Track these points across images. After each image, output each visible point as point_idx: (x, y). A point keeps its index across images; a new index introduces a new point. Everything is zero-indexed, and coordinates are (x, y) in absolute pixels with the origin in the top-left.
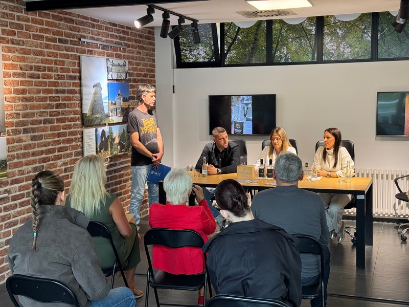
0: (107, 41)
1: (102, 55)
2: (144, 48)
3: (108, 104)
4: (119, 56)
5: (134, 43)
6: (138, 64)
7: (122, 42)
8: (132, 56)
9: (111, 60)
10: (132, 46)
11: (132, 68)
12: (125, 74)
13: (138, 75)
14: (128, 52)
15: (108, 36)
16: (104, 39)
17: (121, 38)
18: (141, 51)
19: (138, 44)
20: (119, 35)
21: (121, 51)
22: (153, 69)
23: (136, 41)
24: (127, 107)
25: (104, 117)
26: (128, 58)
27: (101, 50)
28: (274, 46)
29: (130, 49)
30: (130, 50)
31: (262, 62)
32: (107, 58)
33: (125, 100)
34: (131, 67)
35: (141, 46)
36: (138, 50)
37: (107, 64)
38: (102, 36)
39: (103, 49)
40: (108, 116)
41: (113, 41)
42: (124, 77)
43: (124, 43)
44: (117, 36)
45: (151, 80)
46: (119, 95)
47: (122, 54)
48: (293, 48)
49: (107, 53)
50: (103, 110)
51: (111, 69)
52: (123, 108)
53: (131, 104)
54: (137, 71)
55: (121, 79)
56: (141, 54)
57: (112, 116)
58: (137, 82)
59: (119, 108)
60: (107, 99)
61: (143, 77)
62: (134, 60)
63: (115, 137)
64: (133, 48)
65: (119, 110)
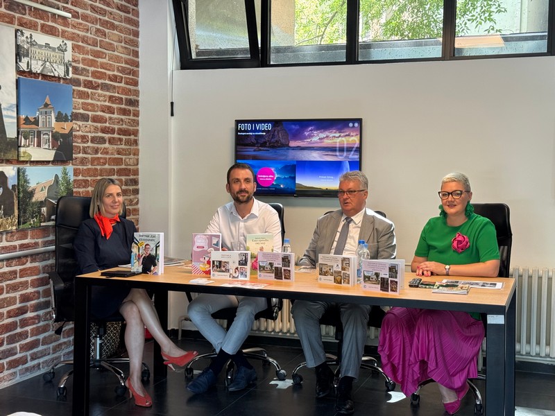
1: (7, 20)
2: (113, 27)
5: (88, 12)
6: (98, 54)
7: (60, 4)
8: (84, 36)
9: (27, 34)
10: (85, 17)
12: (63, 67)
13: (97, 75)
14: (74, 27)
18: (107, 31)
19: (98, 16)
21: (55, 21)
22: (135, 69)
23: (95, 9)
24: (67, 132)
26: (72, 37)
29: (80, 21)
30: (81, 24)
32: (19, 27)
33: (61, 118)
34: (80, 56)
35: (107, 21)
36: (98, 27)
37: (17, 38)
39: (10, 9)
40: (15, 145)
42: (59, 71)
43: (65, 7)
45: (130, 90)
46: (46, 105)
47: (60, 27)
49: (19, 19)
51: (27, 50)
52: (56, 132)
53: (80, 128)
54: (95, 67)
55: (52, 74)
56: (105, 35)
57: (28, 146)
58: (95, 88)
59: (44, 132)
60: (13, 111)
61: (111, 80)
62: (90, 45)
63: (34, 190)
64: (87, 21)
65: (46, 137)
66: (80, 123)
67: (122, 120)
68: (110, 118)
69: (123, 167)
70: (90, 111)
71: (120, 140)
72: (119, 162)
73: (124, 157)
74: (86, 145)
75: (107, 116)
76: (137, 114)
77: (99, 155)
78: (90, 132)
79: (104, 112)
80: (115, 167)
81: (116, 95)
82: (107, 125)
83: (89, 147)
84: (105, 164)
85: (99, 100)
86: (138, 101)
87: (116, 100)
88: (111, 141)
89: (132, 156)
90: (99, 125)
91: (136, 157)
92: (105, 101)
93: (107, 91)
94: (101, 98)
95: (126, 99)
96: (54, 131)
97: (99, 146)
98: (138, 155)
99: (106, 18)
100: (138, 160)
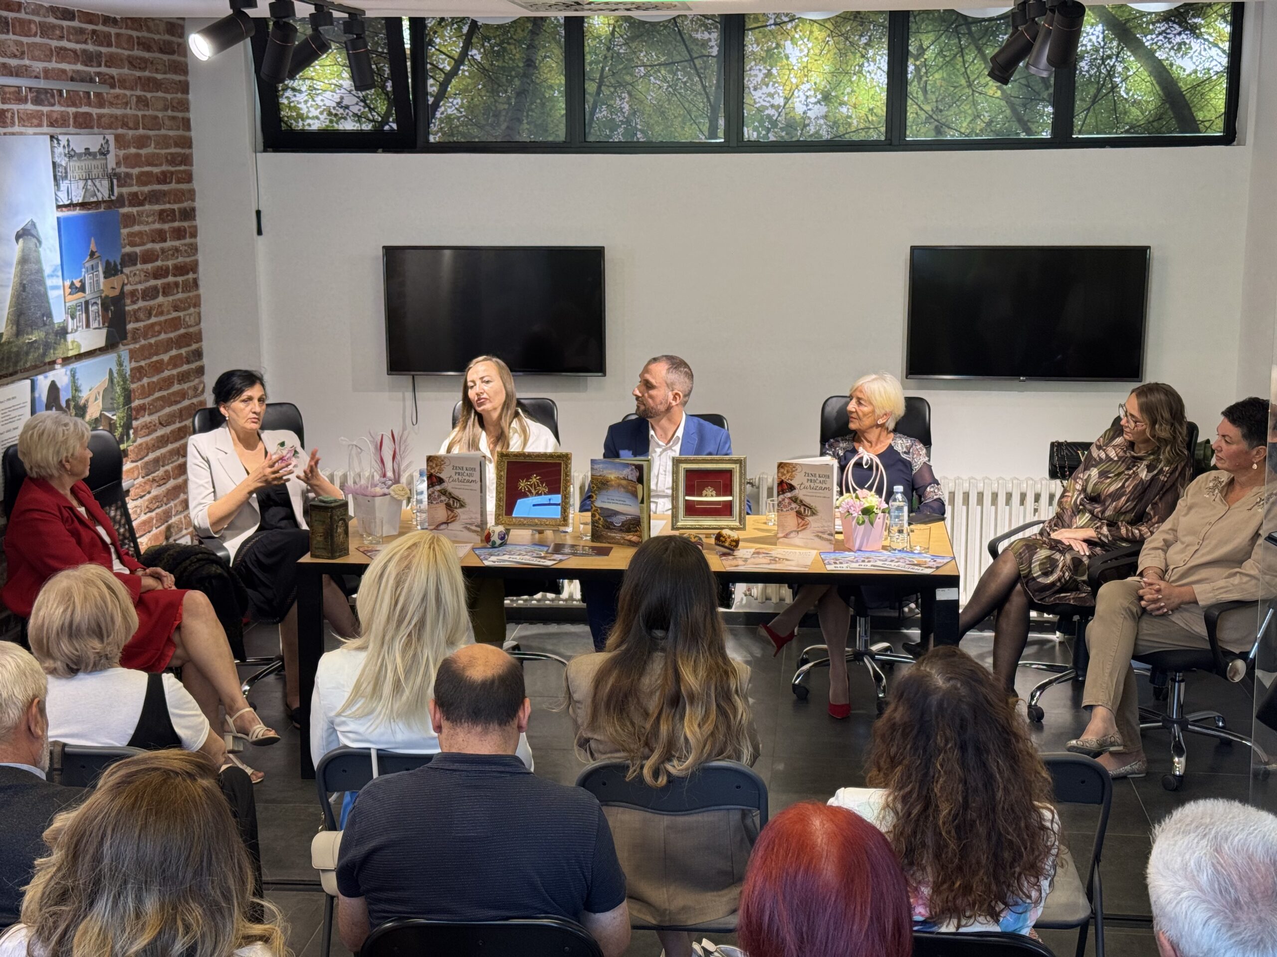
0: (47, 74)
1: (35, 122)
2: (157, 85)
3: (61, 292)
4: (84, 123)
5: (126, 71)
6: (142, 142)
7: (92, 70)
8: (125, 116)
9: (63, 139)
10: (122, 83)
11: (126, 158)
12: (106, 183)
13: (144, 180)
14: (111, 104)
15: (49, 54)
16: (38, 66)
17: (89, 59)
19: (138, 74)
20: (83, 46)
21: (89, 104)
22: (187, 151)
23: (133, 63)
24: (117, 292)
25: (51, 339)
26: (111, 123)
27: (30, 107)
28: (591, 87)
29: (117, 91)
30: (117, 97)
31: (550, 139)
32: (51, 130)
33: (111, 271)
34: (122, 153)
35: (149, 79)
36: (139, 93)
37: (53, 152)
38: (33, 58)
39: (37, 101)
40: (63, 332)
41: (64, 71)
42: (103, 191)
43: (98, 74)
44: (75, 52)
45: (182, 192)
46: (92, 254)
47: (95, 111)
48: (651, 97)
49: (49, 116)
50: (49, 315)
51: (66, 169)
52: (107, 297)
53: (128, 279)
54: (140, 167)
55: (95, 199)
56: (147, 105)
57: (76, 331)
58: (141, 204)
59: (93, 301)
60: (58, 276)
61: (159, 183)
62: (130, 129)
63: (87, 401)
64: (125, 88)
65: (95, 307)
66: (127, 270)
67: (177, 250)
68: (163, 251)
69: (182, 331)
70: (139, 245)
71: (176, 284)
72: (175, 324)
73: (181, 314)
74: (136, 307)
75: (157, 246)
76: (194, 235)
77: (153, 320)
78: (140, 282)
79: (153, 241)
80: (172, 335)
81: (168, 206)
82: (159, 263)
83: (140, 309)
84: (160, 333)
85: (148, 223)
86: (193, 210)
87: (168, 215)
88: (167, 290)
89: (192, 310)
90: (149, 266)
91: (197, 310)
92: (154, 222)
93: (157, 204)
94: (150, 219)
95: (180, 209)
96: (103, 295)
97: (152, 303)
98: (199, 306)
99: (147, 74)
100: (199, 314)
